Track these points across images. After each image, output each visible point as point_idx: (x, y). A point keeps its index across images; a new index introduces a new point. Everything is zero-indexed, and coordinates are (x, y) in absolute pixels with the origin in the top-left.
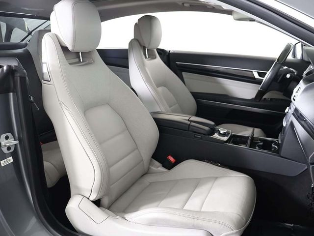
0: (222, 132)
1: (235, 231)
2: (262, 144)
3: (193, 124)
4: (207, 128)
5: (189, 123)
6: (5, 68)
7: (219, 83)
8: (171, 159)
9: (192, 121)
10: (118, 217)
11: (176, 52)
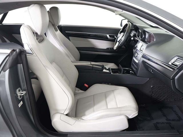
0: (107, 68)
1: (136, 112)
2: (126, 71)
3: (94, 66)
4: (100, 67)
5: (92, 66)
6: (18, 50)
7: (89, 42)
8: (86, 85)
9: (93, 65)
10: (80, 119)
11: (64, 26)
